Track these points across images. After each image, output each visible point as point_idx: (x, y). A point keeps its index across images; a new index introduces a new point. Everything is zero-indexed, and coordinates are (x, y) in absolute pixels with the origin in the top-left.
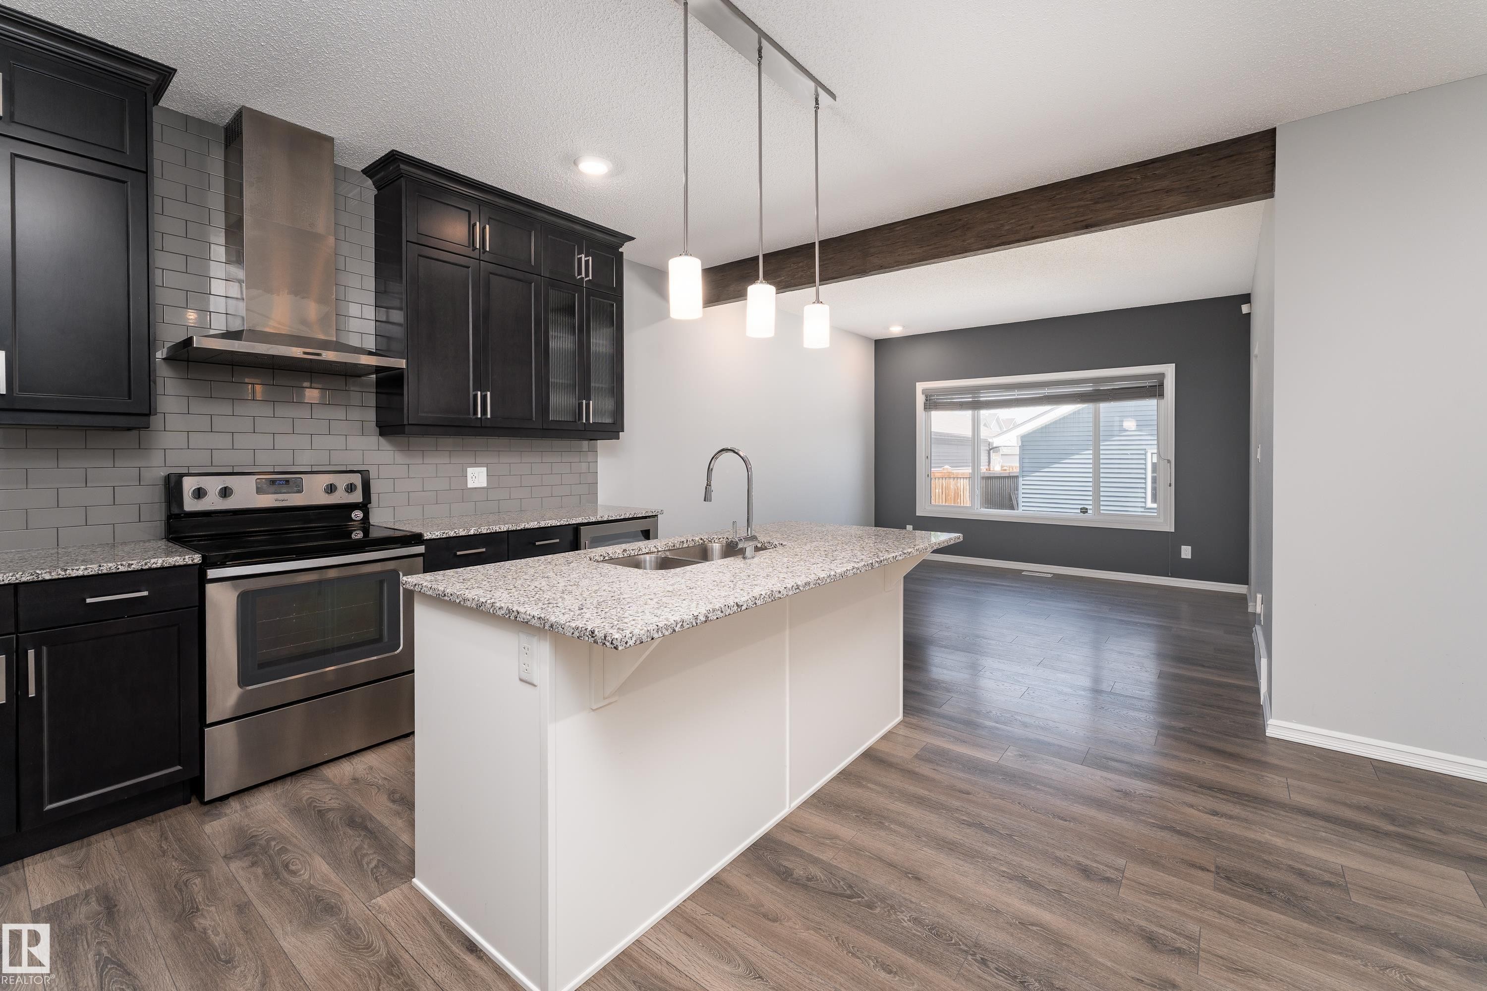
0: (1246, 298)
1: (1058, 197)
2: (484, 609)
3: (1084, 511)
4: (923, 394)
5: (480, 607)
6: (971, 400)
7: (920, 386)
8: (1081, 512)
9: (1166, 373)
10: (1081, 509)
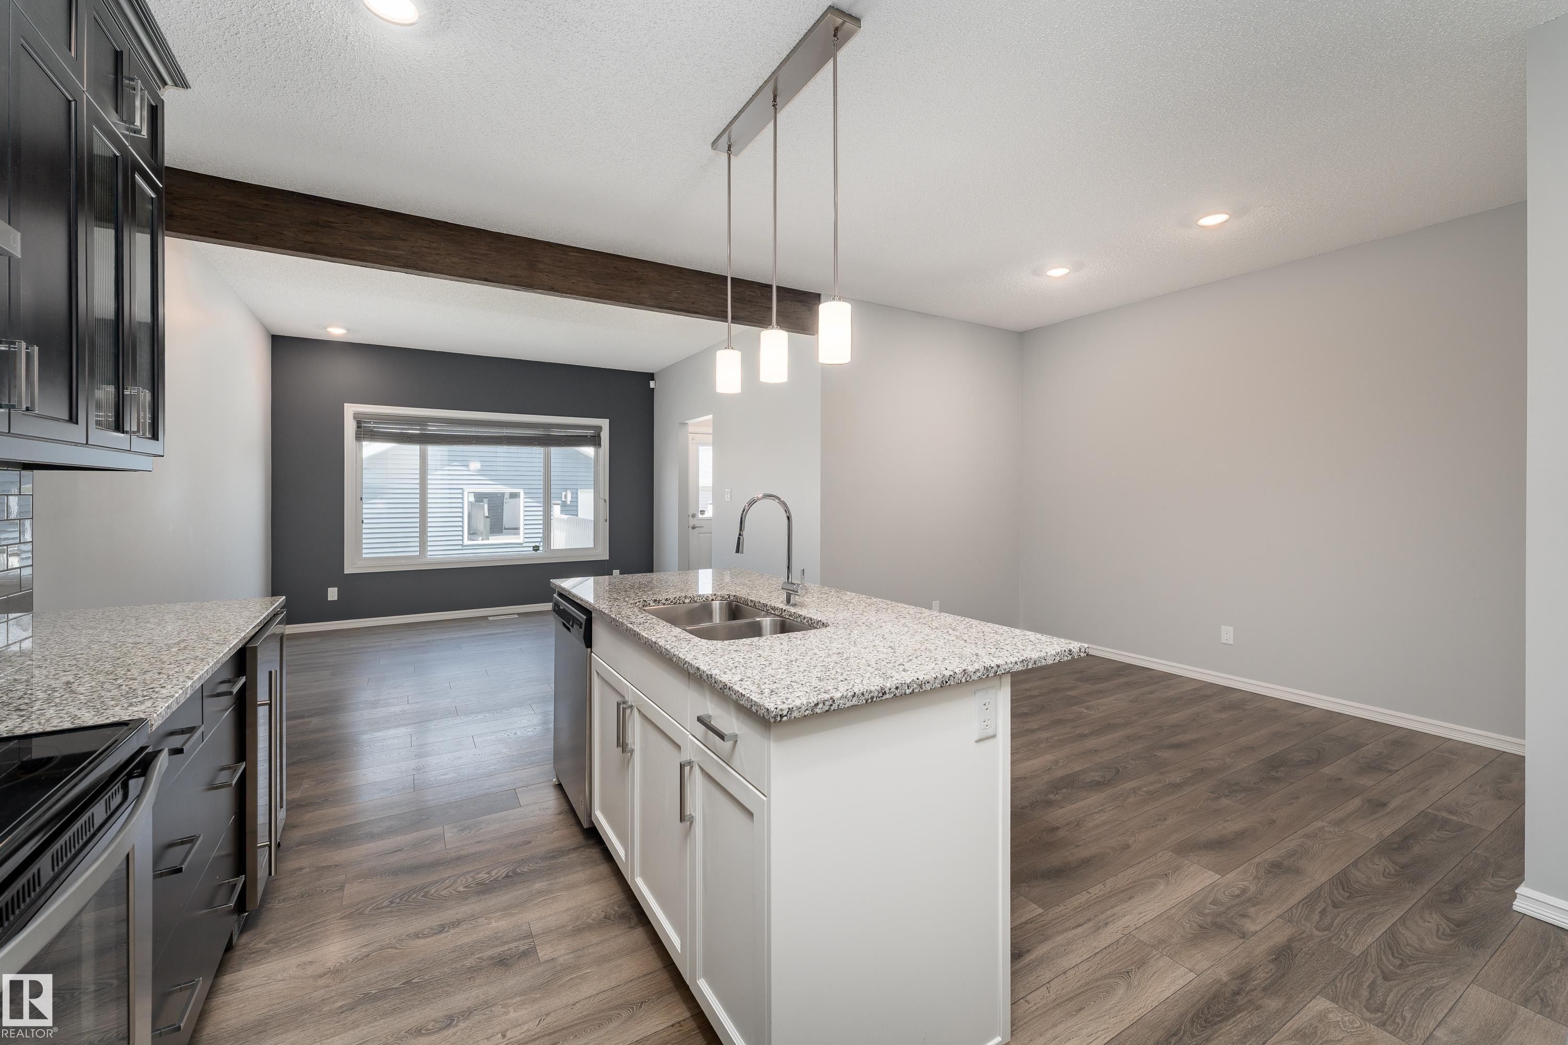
0: (651, 376)
1: (711, 285)
2: (952, 683)
3: (536, 549)
4: (354, 418)
5: (947, 682)
6: (419, 432)
7: (350, 410)
8: (533, 550)
9: (603, 426)
10: (534, 547)
